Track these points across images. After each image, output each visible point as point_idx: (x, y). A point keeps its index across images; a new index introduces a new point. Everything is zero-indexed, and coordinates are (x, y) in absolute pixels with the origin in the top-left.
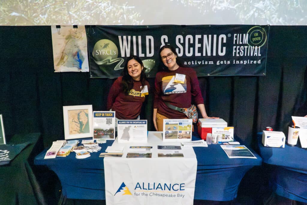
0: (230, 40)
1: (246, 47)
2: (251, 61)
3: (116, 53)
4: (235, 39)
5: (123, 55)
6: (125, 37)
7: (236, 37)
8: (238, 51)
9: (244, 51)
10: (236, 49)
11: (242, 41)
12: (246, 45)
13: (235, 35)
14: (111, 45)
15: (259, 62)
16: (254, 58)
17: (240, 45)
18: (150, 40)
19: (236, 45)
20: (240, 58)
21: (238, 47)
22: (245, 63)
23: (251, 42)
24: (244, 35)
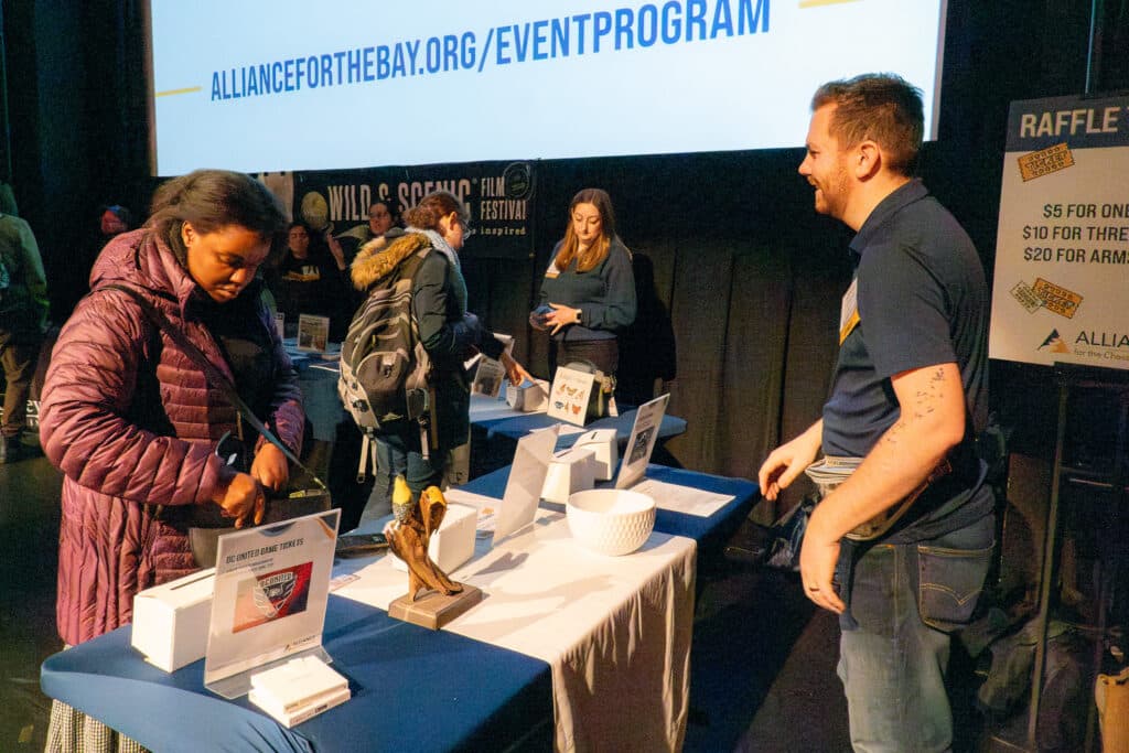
0: (476, 188)
1: (501, 202)
2: (511, 230)
3: (325, 214)
4: (483, 187)
5: (333, 218)
6: (335, 188)
7: (486, 184)
8: (489, 210)
9: (498, 209)
10: (485, 206)
11: (495, 192)
12: (502, 198)
13: (484, 180)
14: (321, 200)
15: (523, 231)
16: (516, 224)
17: (492, 199)
18: (365, 192)
19: (486, 198)
20: (492, 224)
21: (489, 202)
22: (499, 234)
23: (511, 194)
24: (498, 179)
